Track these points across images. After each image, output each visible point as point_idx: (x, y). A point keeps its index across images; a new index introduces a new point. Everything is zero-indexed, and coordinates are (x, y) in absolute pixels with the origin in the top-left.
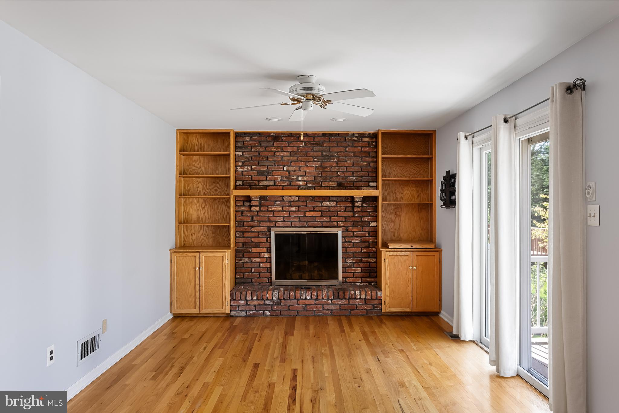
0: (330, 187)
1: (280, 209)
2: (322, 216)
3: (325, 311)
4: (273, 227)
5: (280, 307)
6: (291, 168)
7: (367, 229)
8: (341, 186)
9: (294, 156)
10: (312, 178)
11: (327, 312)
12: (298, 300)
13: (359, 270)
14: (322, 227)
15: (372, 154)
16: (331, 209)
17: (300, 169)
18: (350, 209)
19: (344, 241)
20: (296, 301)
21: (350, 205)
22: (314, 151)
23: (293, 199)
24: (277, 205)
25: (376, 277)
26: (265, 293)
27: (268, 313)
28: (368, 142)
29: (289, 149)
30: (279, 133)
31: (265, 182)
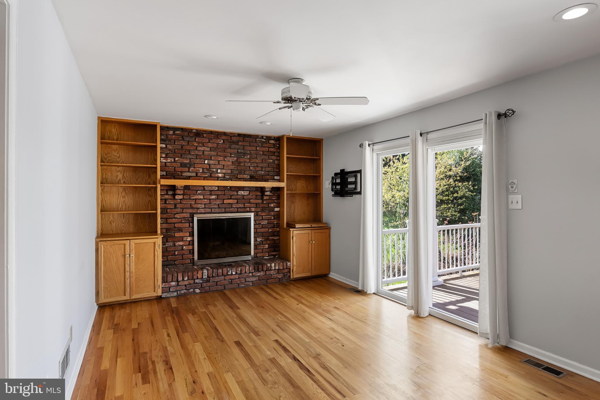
0: (244, 179)
1: (202, 197)
2: (237, 203)
3: (247, 283)
4: (195, 213)
5: (209, 284)
6: (211, 162)
7: (272, 213)
8: (252, 178)
9: (214, 151)
10: (229, 171)
11: (249, 283)
12: (225, 276)
13: (267, 246)
14: (238, 212)
15: (276, 154)
16: (245, 197)
17: (219, 162)
18: (259, 197)
19: (255, 223)
20: (223, 277)
21: (260, 194)
22: (231, 148)
23: (213, 188)
24: (199, 194)
25: (279, 251)
26: (195, 273)
27: (198, 291)
28: (274, 144)
29: (210, 145)
30: (201, 130)
31: (188, 173)
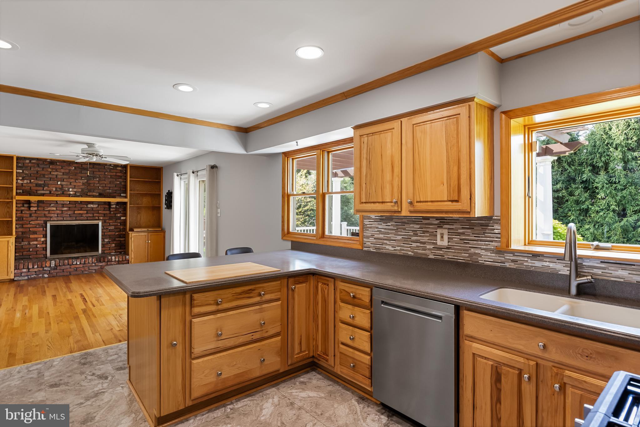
0: (93, 195)
1: (55, 209)
2: (87, 213)
3: (90, 271)
4: (48, 221)
5: (56, 271)
6: (63, 183)
7: (119, 221)
8: (101, 195)
9: (66, 175)
10: (80, 190)
11: (92, 271)
12: (70, 265)
13: (113, 245)
14: (87, 220)
15: (123, 177)
16: (94, 209)
17: (71, 183)
18: (108, 209)
19: (103, 228)
20: (69, 266)
21: (108, 207)
22: (82, 173)
23: (65, 202)
24: (52, 206)
25: (125, 249)
26: (44, 263)
27: (46, 276)
28: (120, 170)
29: (63, 171)
30: (54, 160)
31: (42, 191)
